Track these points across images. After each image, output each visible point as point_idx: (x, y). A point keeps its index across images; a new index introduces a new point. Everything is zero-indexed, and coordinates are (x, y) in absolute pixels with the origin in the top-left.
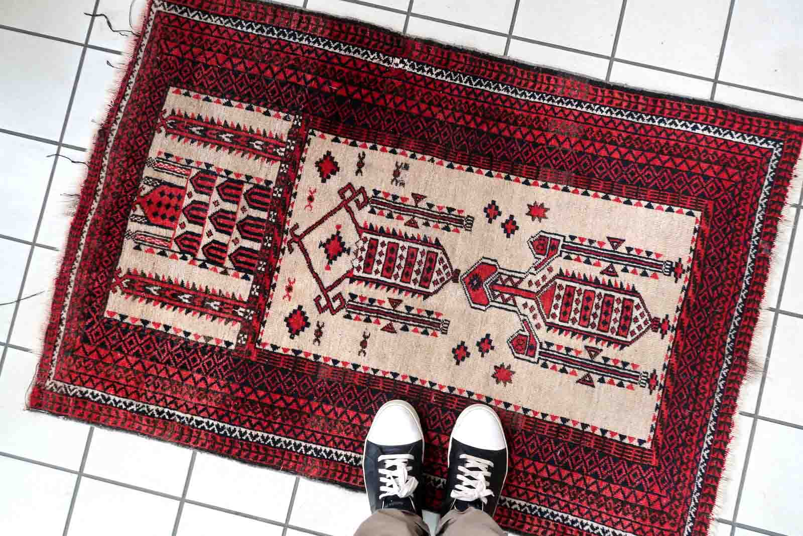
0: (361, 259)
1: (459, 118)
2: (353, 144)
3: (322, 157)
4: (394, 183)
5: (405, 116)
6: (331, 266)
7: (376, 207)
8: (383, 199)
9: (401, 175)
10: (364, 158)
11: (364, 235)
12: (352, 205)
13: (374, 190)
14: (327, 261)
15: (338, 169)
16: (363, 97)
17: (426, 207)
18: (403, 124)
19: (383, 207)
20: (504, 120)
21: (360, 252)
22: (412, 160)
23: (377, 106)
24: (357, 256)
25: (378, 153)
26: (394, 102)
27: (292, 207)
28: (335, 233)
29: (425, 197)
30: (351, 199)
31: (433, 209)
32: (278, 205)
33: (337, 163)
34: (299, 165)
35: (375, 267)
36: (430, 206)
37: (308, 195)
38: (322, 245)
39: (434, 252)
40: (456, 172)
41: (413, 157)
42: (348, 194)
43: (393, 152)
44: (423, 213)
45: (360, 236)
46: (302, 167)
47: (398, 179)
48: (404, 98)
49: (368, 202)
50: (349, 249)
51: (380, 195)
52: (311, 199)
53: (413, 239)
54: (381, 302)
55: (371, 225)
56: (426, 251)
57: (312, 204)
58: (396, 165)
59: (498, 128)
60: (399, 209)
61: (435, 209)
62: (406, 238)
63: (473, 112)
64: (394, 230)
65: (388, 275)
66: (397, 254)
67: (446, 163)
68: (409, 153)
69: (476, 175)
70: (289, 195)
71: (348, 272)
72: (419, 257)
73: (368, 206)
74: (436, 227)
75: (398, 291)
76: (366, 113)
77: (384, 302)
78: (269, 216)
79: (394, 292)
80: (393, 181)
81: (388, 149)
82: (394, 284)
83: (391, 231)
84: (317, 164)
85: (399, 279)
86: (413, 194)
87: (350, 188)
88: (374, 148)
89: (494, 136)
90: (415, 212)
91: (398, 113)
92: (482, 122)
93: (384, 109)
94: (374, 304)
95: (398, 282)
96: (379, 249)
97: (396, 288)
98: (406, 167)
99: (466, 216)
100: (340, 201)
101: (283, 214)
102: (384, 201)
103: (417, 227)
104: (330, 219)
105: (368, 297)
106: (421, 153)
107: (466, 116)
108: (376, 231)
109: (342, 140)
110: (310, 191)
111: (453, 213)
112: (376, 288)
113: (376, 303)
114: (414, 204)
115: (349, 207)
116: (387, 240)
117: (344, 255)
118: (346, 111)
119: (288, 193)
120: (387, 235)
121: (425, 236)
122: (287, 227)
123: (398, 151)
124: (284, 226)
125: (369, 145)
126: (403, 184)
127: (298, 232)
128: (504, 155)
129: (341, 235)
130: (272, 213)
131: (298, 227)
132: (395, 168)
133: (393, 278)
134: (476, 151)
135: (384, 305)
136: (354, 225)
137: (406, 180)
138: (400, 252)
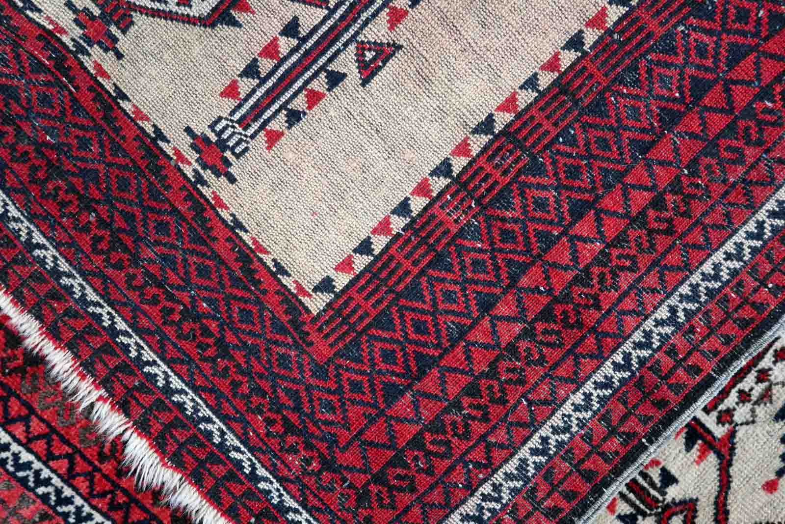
7: (652, 484)
11: (720, 431)
24: (769, 389)
45: (732, 434)
73: (669, 498)
136: (733, 471)
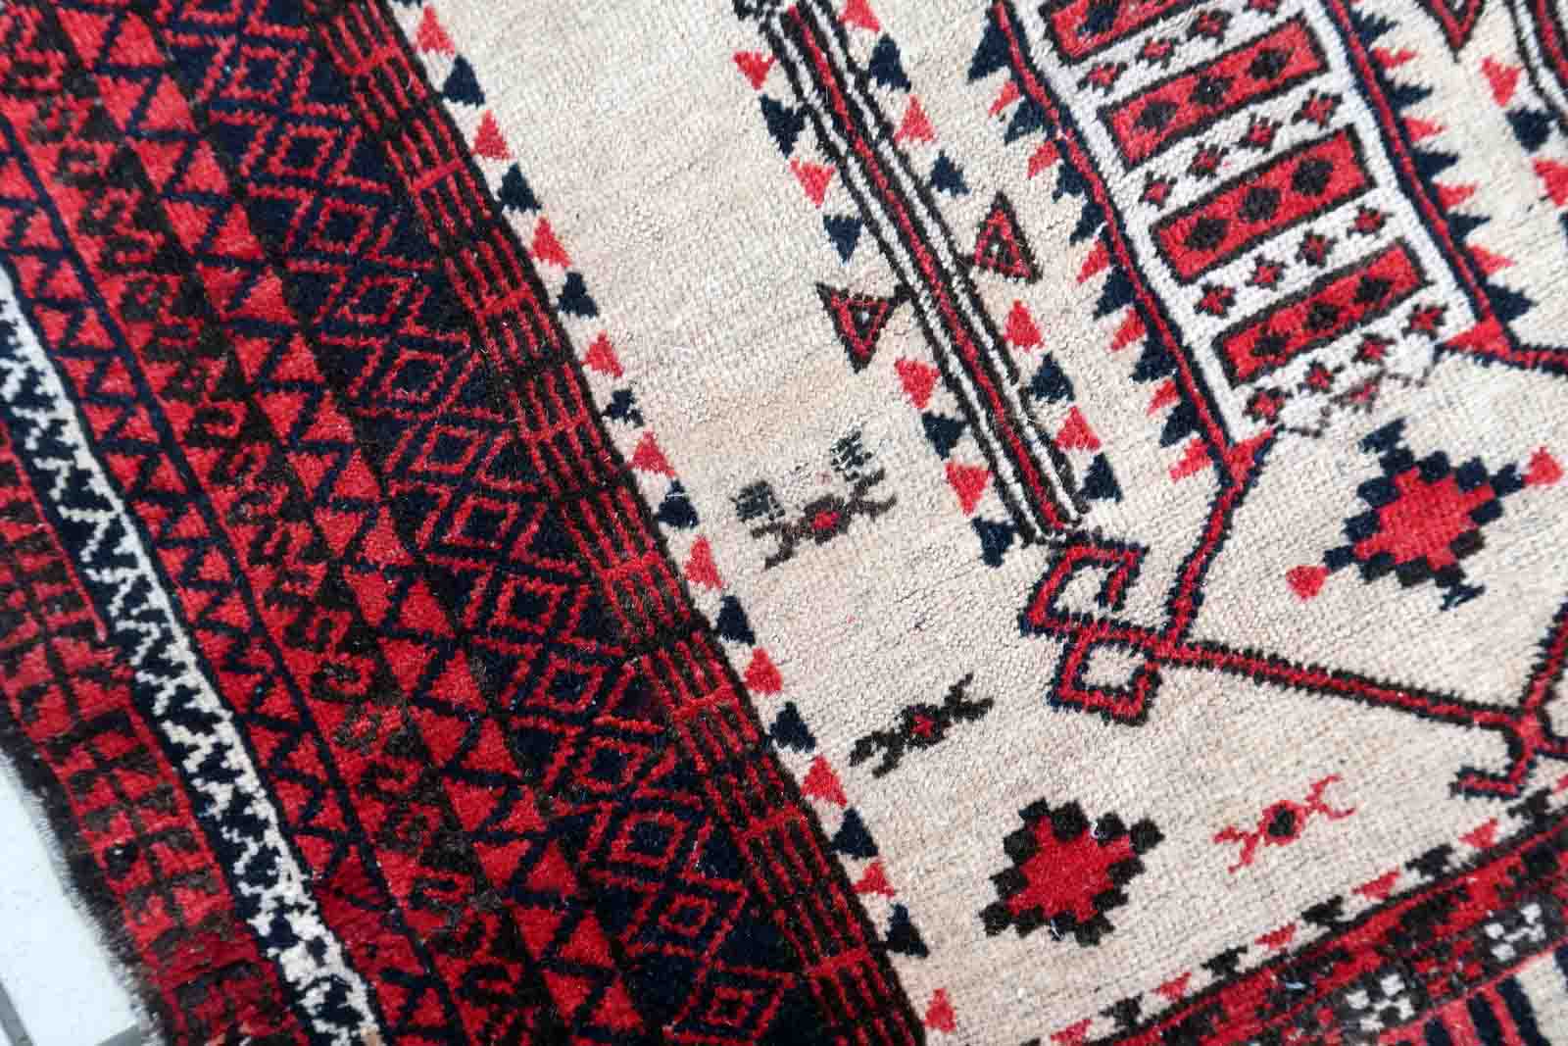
0: (1372, 349)
1: (316, 449)
2: (856, 837)
3: (1039, 937)
4: (877, 494)
5: (521, 711)
6: (1523, 467)
8: (1001, 485)
9: (815, 491)
10: (878, 737)
12: (1145, 605)
13: (993, 556)
14: (1509, 502)
15: (1035, 812)
16: (598, 978)
17: (866, 244)
18: (566, 686)
19: (1040, 451)
20: (153, 240)
21: (1342, 383)
22: (704, 503)
23: (583, 879)
25: (803, 690)
26: (499, 815)
27: (1388, 879)
28: (1350, 572)
29: (825, 292)
30: (1125, 636)
31: (848, 208)
32: (1440, 952)
33: (1010, 844)
34: (1166, 1015)
35: (1351, 250)
36: (843, 233)
37: (1271, 855)
38: (1459, 591)
39: (1051, 34)
40: (583, 254)
41: (680, 511)
42: (1110, 667)
43: (735, 621)
44: (913, 234)
46: (1165, 988)
47: (844, 491)
48: (446, 785)
49: (1078, 538)
50: (1370, 443)
51: (992, 508)
52: (1282, 823)
53: (1078, 177)
54: (1501, 83)
55: (1171, 435)
56: (1080, 71)
57: (1298, 797)
58: (786, 554)
59: (214, 230)
60: (978, 367)
61: (838, 202)
62: (1100, 214)
63: (239, 411)
64: (1104, 308)
65: (1342, 157)
66: (1207, 199)
67: (581, 332)
68: (680, 543)
69: (512, 147)
70: (1351, 940)
71: (1487, 358)
72: (1138, 77)
74: (917, 124)
75: (1380, 43)
76: (663, 902)
77: (1488, 66)
78: (1525, 950)
79: (1404, 57)
80: (874, 510)
81: (740, 657)
82: (1362, 88)
83: (1118, 317)
84: (1090, 928)
85: (1322, 84)
86: (860, 359)
87: (1079, 685)
88: (793, 728)
89: (267, 218)
90: (934, 275)
91: (534, 748)
92: (251, 326)
93: (569, 834)
94: (1536, 104)
95: (1338, 79)
96: (1250, 302)
97: (1379, 62)
98: (755, 500)
99: (751, 25)
100: (1177, 680)
101: (1464, 892)
102: (1006, 468)
103: (1002, 204)
104: (1300, 652)
105: (1527, 159)
106: (631, 483)
107: (283, 429)
108: (1180, 388)
109: (878, 909)
110: (1246, 857)
111: (788, 101)
112: (1449, 160)
113: (1523, 96)
114: (905, 313)
115: (1171, 607)
116: (1180, 302)
117: (1419, 443)
118: (731, 1008)
119: (1345, 956)
120: (1153, 319)
121: (1011, 136)
122: (1508, 827)
123: (708, 603)
124: (1512, 843)
125: (796, 762)
126: (850, 450)
127: (1488, 750)
128: (316, 94)
129: (1337, 539)
130: (1502, 952)
131: (1466, 772)
132: (806, 547)
133: (1337, 122)
134: (407, 242)
135: (1505, 54)
137: (818, 452)
138: (1186, 192)
